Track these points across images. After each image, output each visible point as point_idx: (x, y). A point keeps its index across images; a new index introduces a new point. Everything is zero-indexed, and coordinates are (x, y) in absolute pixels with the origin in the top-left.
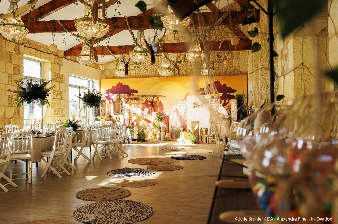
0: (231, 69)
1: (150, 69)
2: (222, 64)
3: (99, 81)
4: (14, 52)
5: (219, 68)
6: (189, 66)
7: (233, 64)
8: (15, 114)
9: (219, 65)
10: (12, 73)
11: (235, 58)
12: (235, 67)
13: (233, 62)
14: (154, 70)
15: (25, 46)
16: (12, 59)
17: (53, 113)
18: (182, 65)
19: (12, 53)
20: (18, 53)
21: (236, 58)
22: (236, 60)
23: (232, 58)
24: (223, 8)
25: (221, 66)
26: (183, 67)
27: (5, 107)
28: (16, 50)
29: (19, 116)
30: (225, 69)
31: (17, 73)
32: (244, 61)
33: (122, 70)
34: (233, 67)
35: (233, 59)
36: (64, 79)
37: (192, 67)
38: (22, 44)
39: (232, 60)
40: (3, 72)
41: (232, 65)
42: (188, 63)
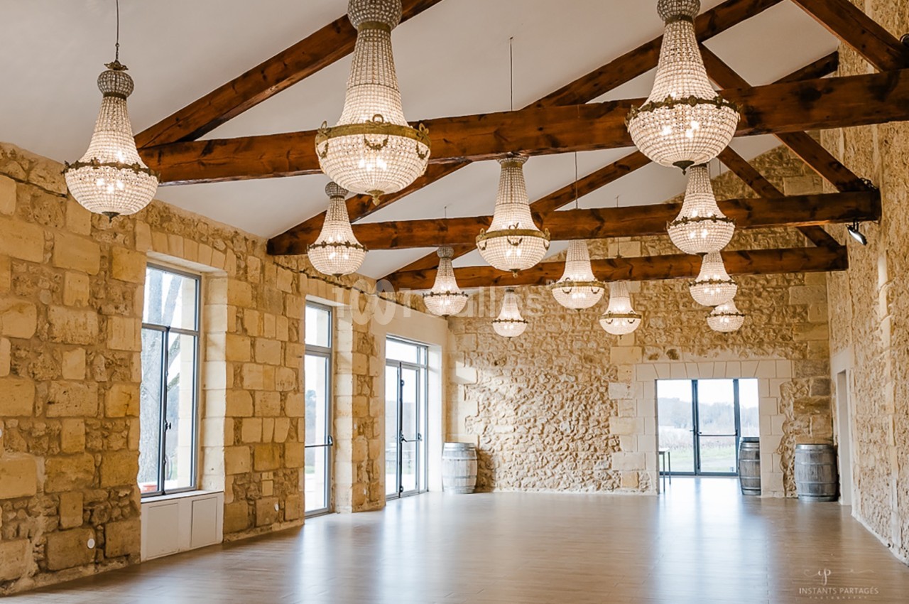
0: (785, 313)
1: (572, 315)
2: (760, 299)
3: (440, 346)
4: (291, 292)
5: (751, 311)
6: (671, 306)
7: (788, 300)
8: (290, 436)
9: (750, 301)
10: (287, 339)
11: (792, 284)
12: (794, 307)
13: (788, 293)
14: (580, 317)
15: (308, 276)
16: (287, 308)
17: (356, 432)
18: (653, 302)
19: (286, 293)
20: (298, 290)
21: (796, 285)
22: (795, 288)
23: (786, 284)
24: (757, 160)
25: (756, 306)
26: (655, 310)
27: (275, 417)
28: (294, 285)
29: (298, 440)
30: (768, 312)
31: (296, 339)
32: (817, 292)
33: (508, 321)
34: (788, 306)
35: (789, 285)
36: (375, 347)
37: (681, 307)
38: (304, 272)
39: (786, 288)
40: (272, 338)
41: (785, 303)
42: (670, 299)
